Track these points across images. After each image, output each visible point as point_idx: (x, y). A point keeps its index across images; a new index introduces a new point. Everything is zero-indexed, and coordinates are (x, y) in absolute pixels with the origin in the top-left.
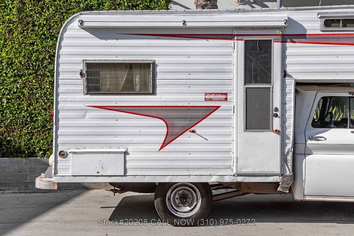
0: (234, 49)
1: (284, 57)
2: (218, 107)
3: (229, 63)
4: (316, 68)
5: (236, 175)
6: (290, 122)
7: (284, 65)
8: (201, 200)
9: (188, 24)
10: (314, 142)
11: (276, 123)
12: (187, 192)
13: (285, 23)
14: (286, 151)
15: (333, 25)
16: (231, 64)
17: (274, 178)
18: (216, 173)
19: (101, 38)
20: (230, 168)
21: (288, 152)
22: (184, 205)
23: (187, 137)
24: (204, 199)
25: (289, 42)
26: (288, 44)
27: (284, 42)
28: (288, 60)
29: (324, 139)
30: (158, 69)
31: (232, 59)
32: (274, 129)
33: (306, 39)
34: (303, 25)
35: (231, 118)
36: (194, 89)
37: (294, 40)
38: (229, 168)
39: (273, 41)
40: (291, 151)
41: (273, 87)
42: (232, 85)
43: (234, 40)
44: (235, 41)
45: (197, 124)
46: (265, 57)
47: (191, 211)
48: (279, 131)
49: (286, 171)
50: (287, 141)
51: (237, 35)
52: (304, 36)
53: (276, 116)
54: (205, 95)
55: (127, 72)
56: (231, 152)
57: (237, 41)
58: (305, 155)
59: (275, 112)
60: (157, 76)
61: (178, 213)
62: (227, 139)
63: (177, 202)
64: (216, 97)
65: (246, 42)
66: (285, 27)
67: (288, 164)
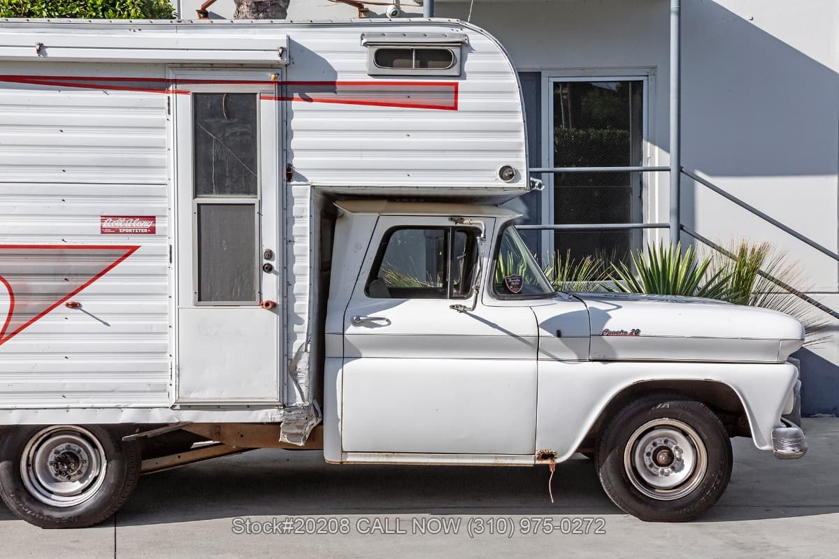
0: (169, 113)
1: (285, 134)
2: (134, 248)
3: (159, 147)
4: (359, 159)
5: (178, 407)
6: (304, 285)
7: (285, 151)
8: (105, 464)
9: (51, 53)
10: (362, 329)
11: (270, 286)
12: (77, 448)
13: (281, 55)
14: (295, 350)
15: (396, 62)
16: (164, 148)
17: (266, 414)
18: (132, 403)
20: (165, 391)
21: (299, 354)
22: (69, 477)
23: (60, 318)
24: (113, 462)
25: (298, 100)
26: (296, 105)
27: (284, 98)
28: (296, 142)
29: (387, 323)
31: (166, 137)
32: (265, 300)
33: (335, 92)
34: (328, 61)
35: (165, 275)
36: (73, 205)
37: (309, 95)
38: (162, 389)
39: (258, 96)
40: (306, 350)
41: (260, 202)
42: (165, 197)
43: (168, 92)
44: (171, 95)
45: (82, 287)
46: (242, 134)
47: (84, 490)
48: (274, 305)
49: (295, 397)
50: (296, 328)
51: (176, 81)
52: (331, 87)
53: (269, 269)
54: (103, 221)
56: (165, 353)
57: (174, 95)
58: (344, 358)
59: (265, 262)
61: (53, 496)
62: (155, 323)
63: (52, 470)
64: (128, 225)
65: (195, 95)
66: (286, 66)
67: (300, 381)
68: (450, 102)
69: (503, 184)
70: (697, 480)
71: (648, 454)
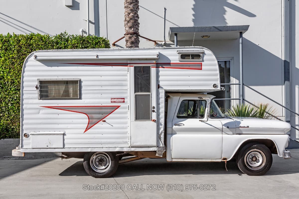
0: (128, 72)
1: (158, 76)
2: (119, 106)
3: (126, 80)
4: (177, 83)
5: (130, 147)
6: (162, 115)
7: (158, 81)
8: (111, 162)
9: (100, 57)
10: (177, 127)
11: (154, 116)
12: (103, 158)
13: (157, 56)
14: (160, 132)
15: (186, 58)
16: (127, 80)
17: (153, 149)
18: (119, 146)
19: (48, 66)
20: (127, 143)
21: (161, 133)
22: (101, 165)
23: (101, 125)
24: (113, 161)
25: (161, 68)
26: (160, 69)
27: (157, 67)
28: (160, 78)
29: (183, 125)
30: (83, 84)
31: (127, 78)
32: (153, 119)
33: (170, 66)
34: (169, 58)
35: (127, 113)
36: (104, 95)
37: (164, 66)
38: (126, 143)
39: (151, 67)
40: (163, 132)
41: (151, 94)
42: (127, 93)
43: (128, 66)
44: (129, 67)
45: (106, 116)
46: (147, 77)
47: (106, 168)
48: (155, 121)
49: (160, 144)
50: (161, 126)
51: (130, 64)
52: (170, 64)
53: (154, 111)
54: (111, 99)
55: (65, 86)
56: (127, 133)
58: (172, 134)
59: (153, 109)
60: (82, 88)
61: (98, 170)
62: (125, 126)
63: (97, 163)
64: (118, 100)
65: (135, 67)
66: (158, 59)
67: (162, 140)
68: (200, 68)
69: (214, 89)
70: (263, 164)
71: (250, 158)
